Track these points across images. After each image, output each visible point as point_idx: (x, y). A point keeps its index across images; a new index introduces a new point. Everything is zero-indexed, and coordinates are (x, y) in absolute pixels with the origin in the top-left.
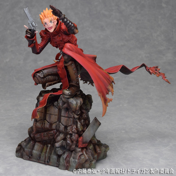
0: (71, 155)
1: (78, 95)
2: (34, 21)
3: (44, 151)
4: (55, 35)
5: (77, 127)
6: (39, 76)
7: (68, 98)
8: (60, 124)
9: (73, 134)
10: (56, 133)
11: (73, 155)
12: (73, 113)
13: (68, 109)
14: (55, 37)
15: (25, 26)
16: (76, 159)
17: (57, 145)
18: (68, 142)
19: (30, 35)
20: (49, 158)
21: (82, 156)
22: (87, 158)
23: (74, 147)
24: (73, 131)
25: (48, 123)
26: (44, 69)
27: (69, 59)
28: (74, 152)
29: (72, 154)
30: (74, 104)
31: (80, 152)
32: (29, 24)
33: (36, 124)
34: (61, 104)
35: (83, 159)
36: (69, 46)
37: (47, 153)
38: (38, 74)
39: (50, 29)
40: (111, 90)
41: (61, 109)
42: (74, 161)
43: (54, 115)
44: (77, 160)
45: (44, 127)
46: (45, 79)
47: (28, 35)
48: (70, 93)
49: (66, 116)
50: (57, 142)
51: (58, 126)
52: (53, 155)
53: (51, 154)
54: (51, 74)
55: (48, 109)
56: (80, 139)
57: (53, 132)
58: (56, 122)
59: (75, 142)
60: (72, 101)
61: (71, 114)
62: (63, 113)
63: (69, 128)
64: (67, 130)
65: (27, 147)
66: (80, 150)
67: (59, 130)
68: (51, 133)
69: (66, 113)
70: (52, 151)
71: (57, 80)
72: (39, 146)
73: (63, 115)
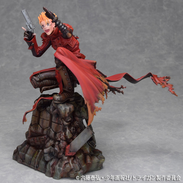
0: (58, 163)
1: (71, 101)
2: (31, 23)
3: (35, 155)
4: (54, 39)
5: (65, 134)
6: (35, 80)
7: (58, 104)
8: (51, 129)
9: (61, 141)
10: (47, 139)
12: (63, 120)
13: (58, 115)
14: (54, 40)
15: (23, 28)
16: (61, 167)
17: (46, 150)
18: (56, 149)
19: (27, 37)
20: (38, 163)
21: (68, 165)
22: (72, 167)
23: (61, 154)
24: (61, 138)
25: (41, 128)
26: (41, 73)
27: (60, 63)
28: (60, 159)
29: (59, 161)
30: (62, 110)
31: (66, 160)
32: (27, 26)
33: (31, 127)
34: (51, 110)
35: (68, 167)
36: (60, 50)
37: (37, 158)
38: (34, 77)
39: (47, 31)
40: (101, 99)
41: (52, 114)
42: (58, 169)
43: (46, 120)
44: (61, 168)
46: (42, 82)
47: (26, 37)
48: (59, 99)
49: (56, 122)
51: (49, 132)
52: (42, 161)
53: (40, 160)
54: (48, 78)
55: (41, 114)
56: (67, 147)
58: (48, 127)
59: (62, 150)
60: (61, 107)
61: (61, 120)
62: (54, 119)
63: (58, 135)
64: (56, 136)
65: (22, 150)
66: (66, 158)
67: (49, 135)
70: (42, 157)
71: (55, 85)
73: (54, 121)
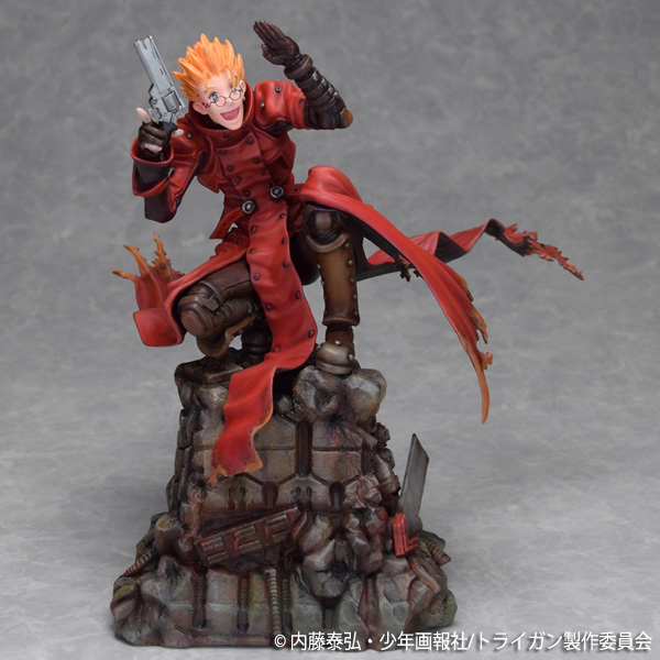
2: (173, 88)
3: (258, 595)
5: (381, 479)
8: (311, 478)
9: (373, 510)
10: (299, 519)
11: (381, 588)
12: (361, 431)
13: (340, 416)
14: (229, 149)
16: (401, 600)
18: (359, 541)
19: (160, 146)
20: (286, 620)
21: (421, 585)
22: (437, 588)
23: (377, 556)
24: (370, 496)
25: (259, 487)
27: (336, 225)
28: (379, 576)
29: (378, 584)
30: (372, 394)
31: (405, 570)
32: (155, 101)
33: (204, 496)
34: (311, 404)
35: (426, 593)
37: (275, 602)
38: (194, 298)
39: (229, 115)
40: (481, 324)
41: (311, 421)
42: (394, 610)
43: (279, 452)
44: (405, 604)
45: (242, 503)
47: (152, 147)
48: (351, 356)
49: (334, 446)
50: (312, 551)
51: (303, 489)
53: (290, 604)
54: (235, 292)
56: (399, 523)
57: (285, 516)
58: (292, 476)
60: (362, 383)
61: (354, 435)
62: (319, 435)
63: (350, 489)
64: (343, 496)
66: (404, 563)
67: (310, 502)
68: (276, 522)
69: (331, 434)
70: (289, 593)
72: (225, 581)
73: (323, 444)
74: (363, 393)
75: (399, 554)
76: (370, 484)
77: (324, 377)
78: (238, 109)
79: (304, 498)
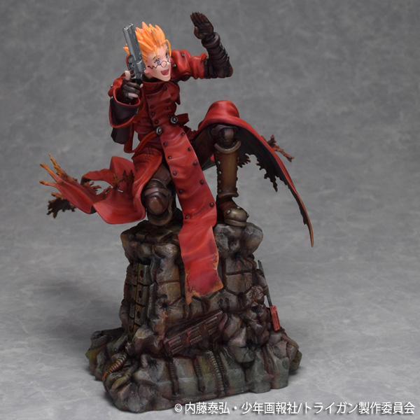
3: (204, 367)
8: (227, 292)
11: (271, 352)
17: (242, 340)
18: (259, 326)
20: (226, 381)
23: (267, 333)
25: (200, 302)
28: (268, 345)
29: (269, 350)
31: (282, 339)
34: (226, 246)
37: (217, 371)
41: (226, 257)
44: (287, 359)
45: (191, 313)
49: (237, 270)
50: (233, 337)
53: (225, 370)
57: (216, 318)
61: (248, 263)
62: (229, 266)
68: (211, 322)
69: (236, 264)
73: (232, 271)
74: (256, 236)
75: (276, 329)
76: (259, 291)
77: (233, 229)
78: (168, 70)
79: (224, 305)
